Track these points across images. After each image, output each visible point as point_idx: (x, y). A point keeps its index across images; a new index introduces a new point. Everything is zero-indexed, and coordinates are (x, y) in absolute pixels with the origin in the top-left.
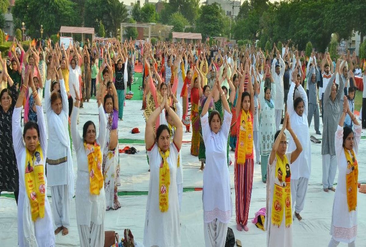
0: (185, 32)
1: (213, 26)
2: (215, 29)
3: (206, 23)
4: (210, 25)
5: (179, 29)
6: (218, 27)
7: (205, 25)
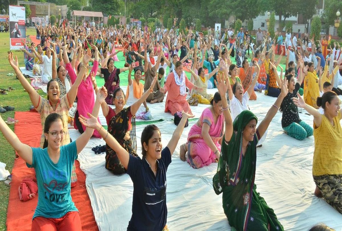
0: (83, 10)
1: (110, 6)
2: (111, 9)
3: (103, 4)
4: (107, 5)
5: (77, 8)
6: (114, 7)
7: (102, 5)
